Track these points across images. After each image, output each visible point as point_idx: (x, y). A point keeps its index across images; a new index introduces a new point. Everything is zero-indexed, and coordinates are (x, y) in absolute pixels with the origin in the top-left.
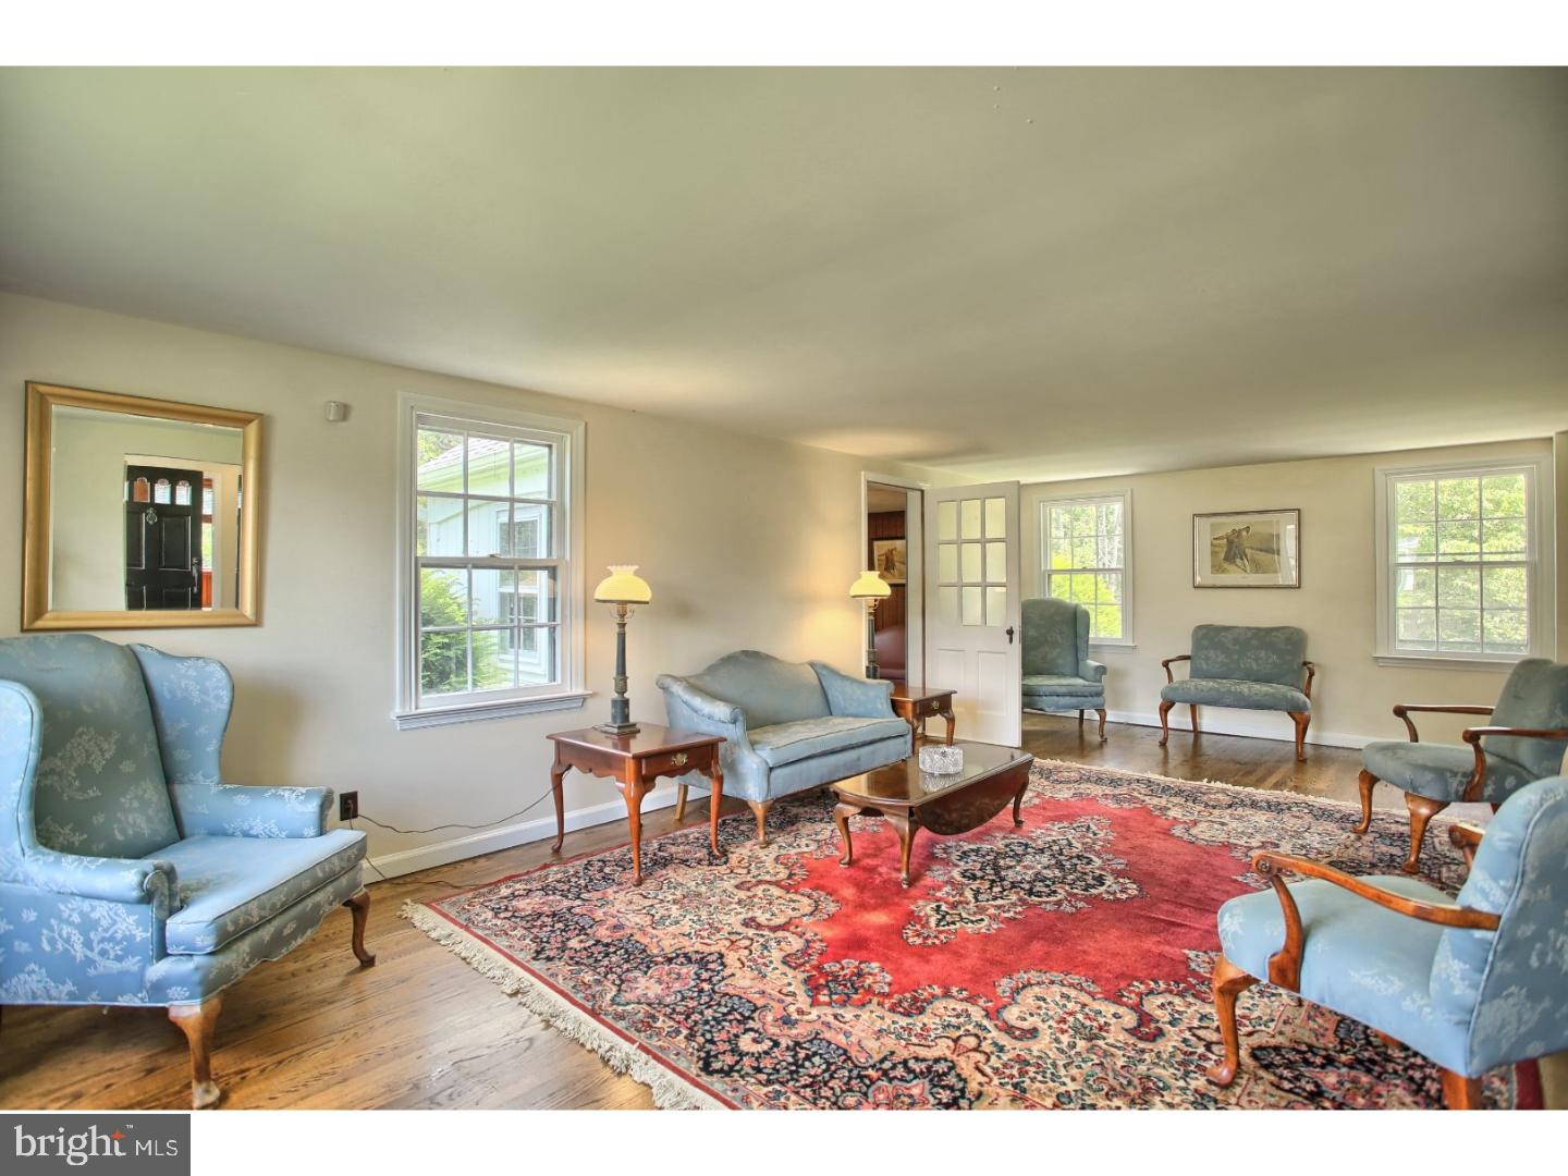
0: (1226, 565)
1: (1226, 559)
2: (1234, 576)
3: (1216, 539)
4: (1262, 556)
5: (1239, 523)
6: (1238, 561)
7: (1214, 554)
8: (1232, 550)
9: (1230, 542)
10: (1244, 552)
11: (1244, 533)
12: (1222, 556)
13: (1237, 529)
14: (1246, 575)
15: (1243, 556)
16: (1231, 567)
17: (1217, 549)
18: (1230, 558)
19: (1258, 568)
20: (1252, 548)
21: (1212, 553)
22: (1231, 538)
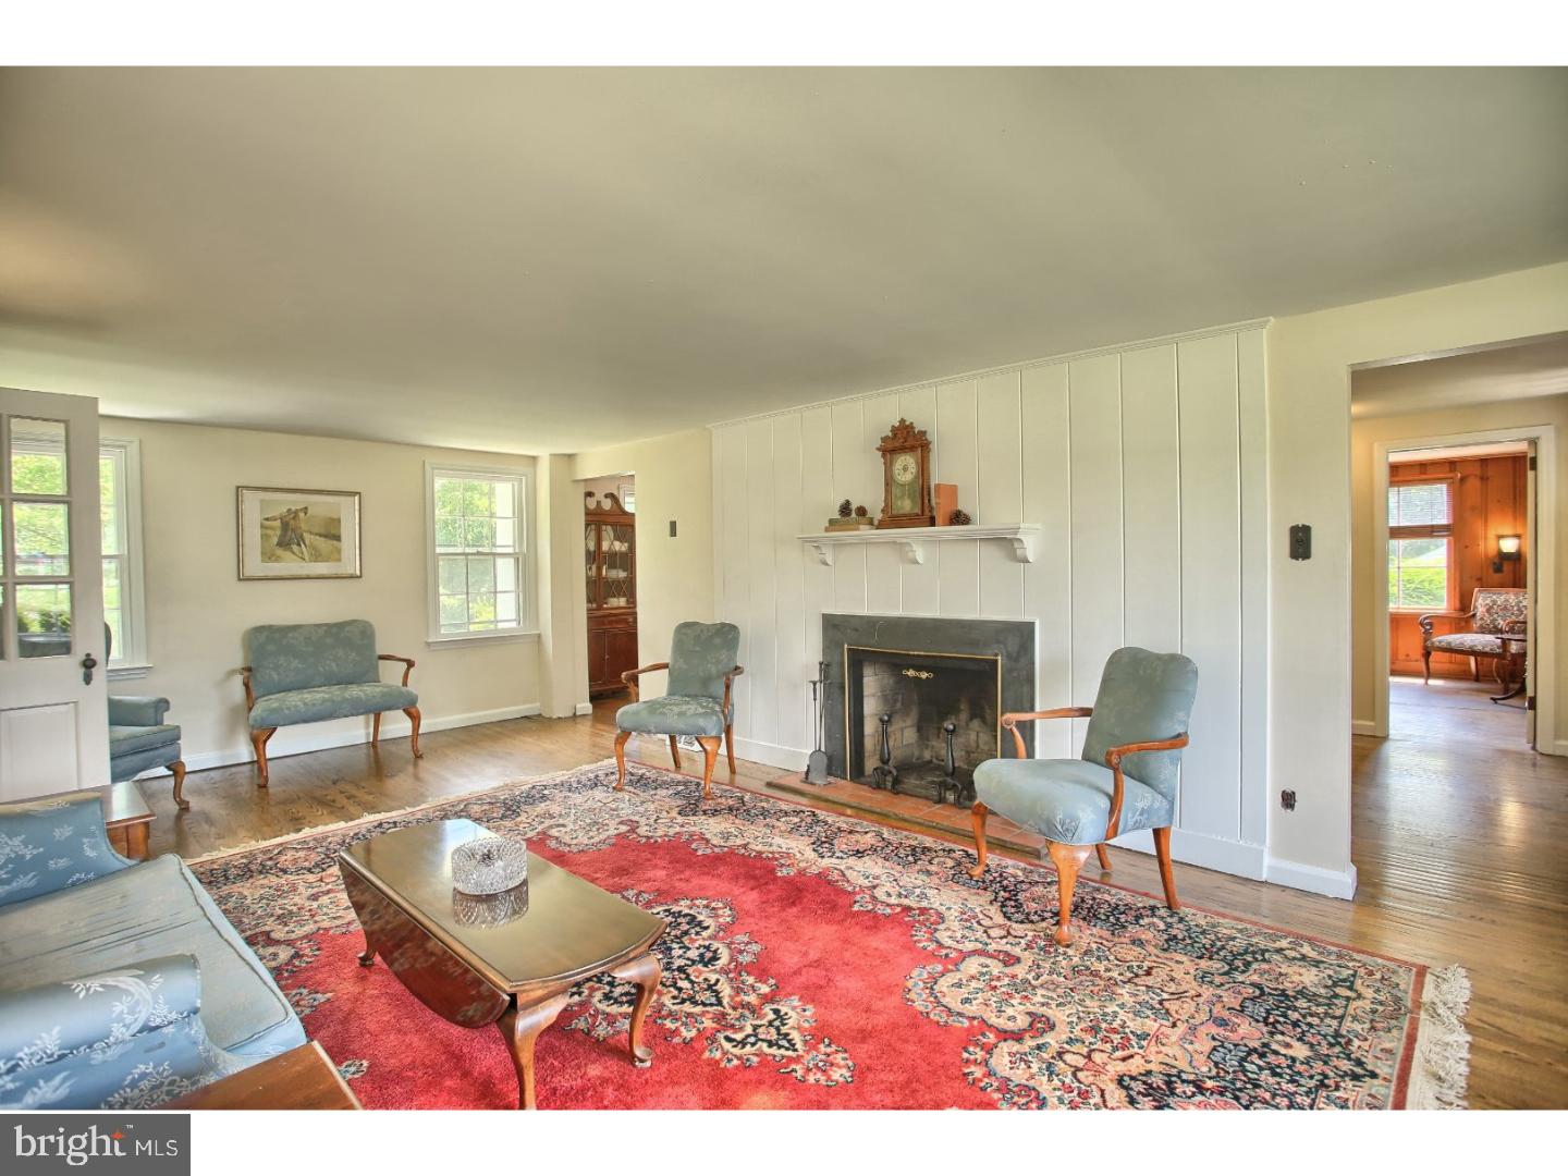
0: (279, 552)
1: (280, 544)
2: (289, 564)
3: (267, 519)
4: (322, 543)
5: (296, 501)
6: (295, 547)
7: (264, 537)
8: (288, 534)
9: (285, 526)
10: (302, 536)
11: (302, 515)
12: (275, 540)
13: (293, 509)
14: (304, 564)
15: (300, 541)
16: (287, 555)
17: (269, 532)
18: (284, 544)
19: (317, 556)
20: (311, 533)
21: (262, 535)
22: (285, 519)
